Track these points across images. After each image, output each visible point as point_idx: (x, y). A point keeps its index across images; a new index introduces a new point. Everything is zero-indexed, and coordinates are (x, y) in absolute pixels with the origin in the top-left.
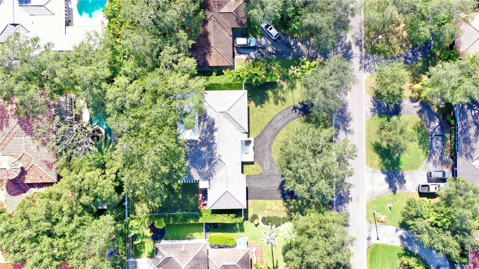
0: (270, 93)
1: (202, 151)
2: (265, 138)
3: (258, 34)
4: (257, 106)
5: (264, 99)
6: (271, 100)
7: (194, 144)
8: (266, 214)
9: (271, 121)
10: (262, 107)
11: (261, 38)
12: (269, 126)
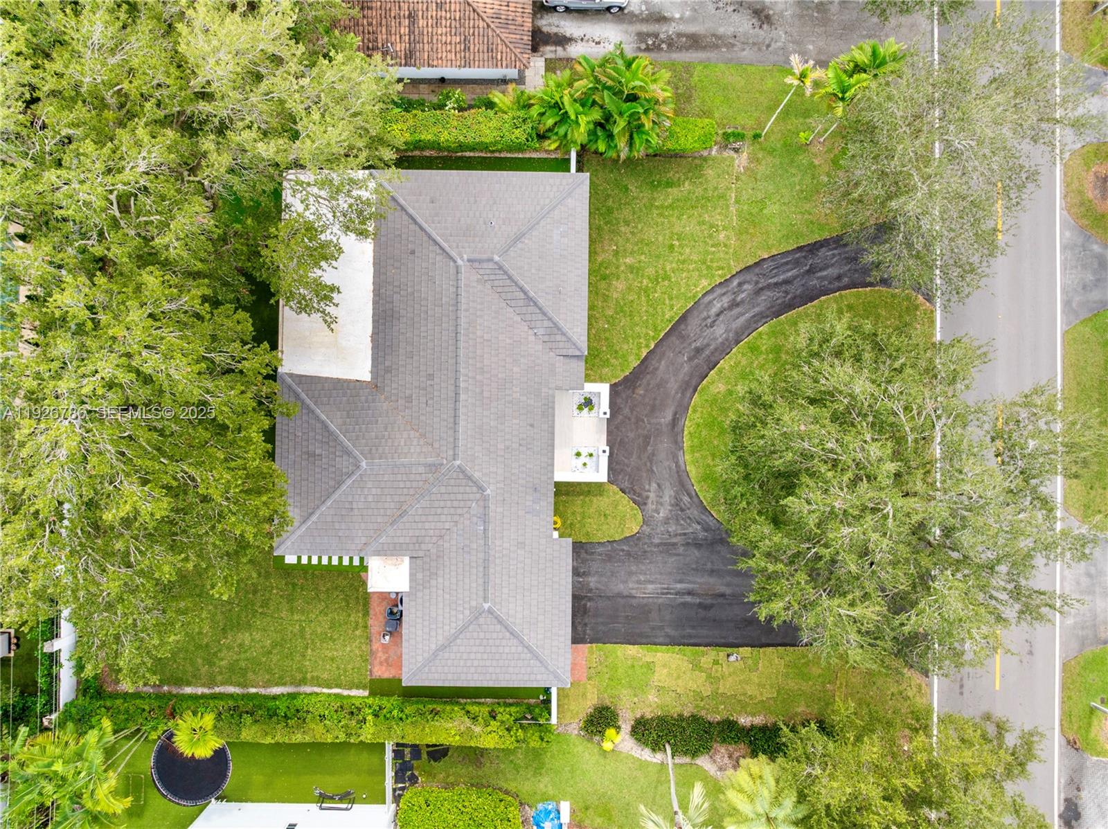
8: (651, 704)
9: (684, 318)
12: (673, 339)
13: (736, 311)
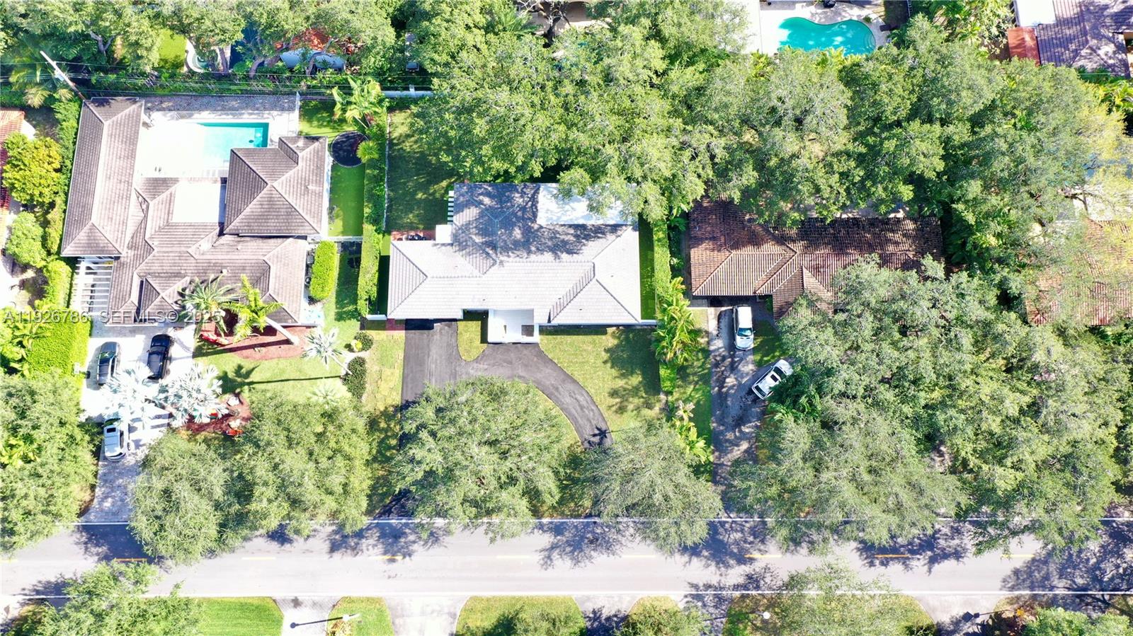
0: (636, 379)
1: (513, 229)
2: (538, 368)
3: (762, 357)
4: (607, 351)
5: (623, 368)
6: (621, 383)
7: (529, 215)
8: (372, 368)
9: (575, 382)
10: (605, 362)
11: (754, 362)
12: (563, 376)
13: (578, 408)
